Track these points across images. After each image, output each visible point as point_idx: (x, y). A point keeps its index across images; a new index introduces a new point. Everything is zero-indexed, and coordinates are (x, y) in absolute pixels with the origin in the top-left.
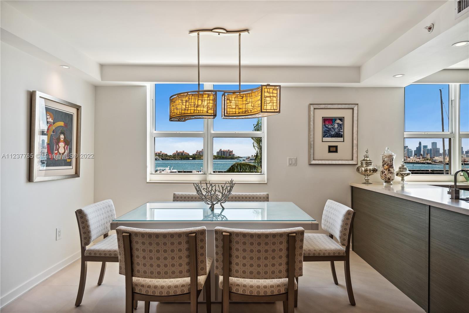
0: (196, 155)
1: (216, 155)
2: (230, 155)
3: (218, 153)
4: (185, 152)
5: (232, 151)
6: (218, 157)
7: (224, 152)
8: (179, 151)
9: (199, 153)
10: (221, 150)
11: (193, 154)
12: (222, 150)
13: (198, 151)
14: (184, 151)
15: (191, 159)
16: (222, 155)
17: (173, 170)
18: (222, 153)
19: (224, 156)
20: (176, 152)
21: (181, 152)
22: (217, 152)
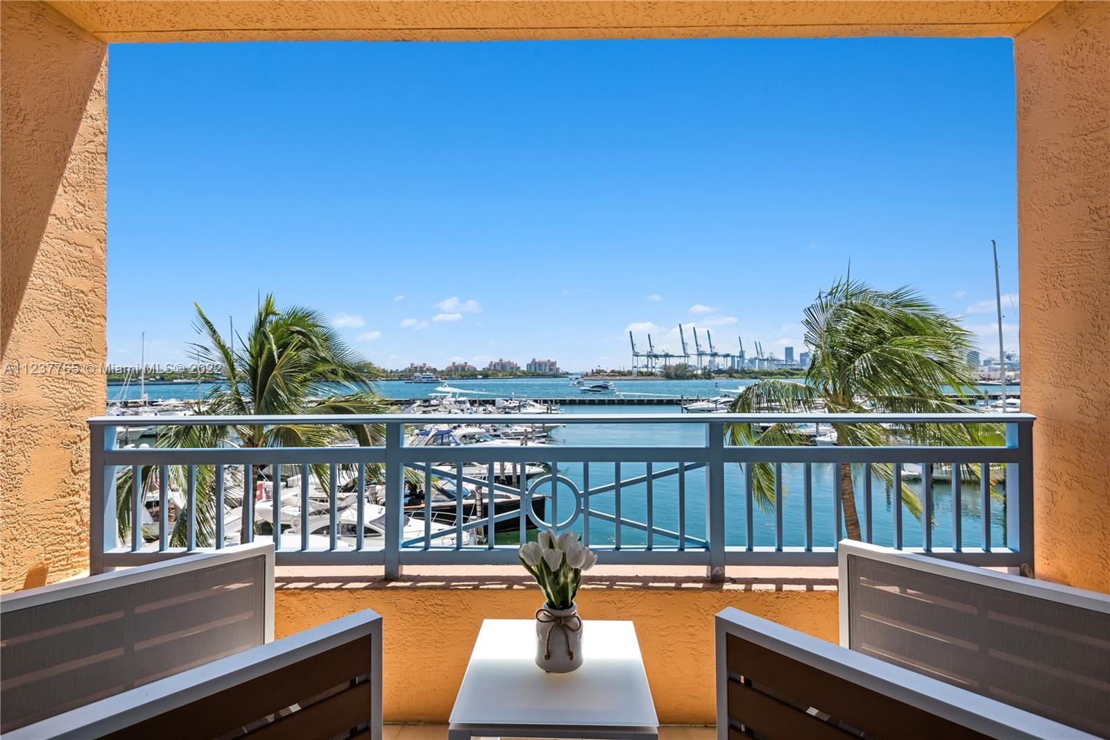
0: (489, 369)
1: (526, 370)
2: (551, 370)
3: (529, 366)
4: (468, 364)
5: (555, 363)
6: (529, 373)
7: (540, 364)
8: (457, 364)
9: (495, 366)
10: (534, 360)
11: (484, 369)
12: (537, 361)
13: (492, 362)
14: (466, 363)
15: (481, 377)
16: (537, 369)
17: (459, 397)
18: (537, 364)
19: (540, 372)
20: (451, 365)
21: (461, 365)
22: (527, 365)
